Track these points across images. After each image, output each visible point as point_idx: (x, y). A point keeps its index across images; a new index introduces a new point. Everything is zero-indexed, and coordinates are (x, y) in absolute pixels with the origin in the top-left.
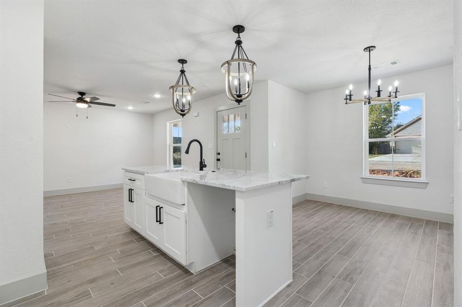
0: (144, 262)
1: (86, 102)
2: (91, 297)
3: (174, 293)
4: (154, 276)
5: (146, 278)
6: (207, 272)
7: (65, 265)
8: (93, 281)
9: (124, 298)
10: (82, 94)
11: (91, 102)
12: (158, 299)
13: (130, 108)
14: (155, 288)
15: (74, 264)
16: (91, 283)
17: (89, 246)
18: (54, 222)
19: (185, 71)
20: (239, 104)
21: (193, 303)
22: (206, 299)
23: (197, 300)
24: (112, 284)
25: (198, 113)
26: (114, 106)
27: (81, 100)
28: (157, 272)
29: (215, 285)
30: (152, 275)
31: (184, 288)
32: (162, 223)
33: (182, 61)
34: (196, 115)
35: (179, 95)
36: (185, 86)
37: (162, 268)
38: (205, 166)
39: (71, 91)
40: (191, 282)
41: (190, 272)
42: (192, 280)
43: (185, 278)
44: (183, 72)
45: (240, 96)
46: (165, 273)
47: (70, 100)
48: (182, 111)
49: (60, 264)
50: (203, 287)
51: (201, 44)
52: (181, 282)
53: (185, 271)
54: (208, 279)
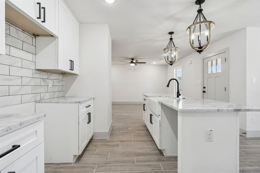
0: (144, 141)
1: (134, 63)
2: (119, 147)
3: (150, 161)
4: (145, 149)
5: (141, 149)
6: (173, 158)
7: (117, 132)
8: (122, 141)
9: (129, 153)
10: (132, 59)
11: (136, 63)
12: (142, 160)
13: (154, 63)
14: (143, 155)
15: (119, 133)
16: (122, 142)
17: (127, 127)
18: (120, 114)
19: (172, 39)
20: (200, 53)
21: (157, 170)
22: (164, 172)
23: (159, 170)
24: (128, 145)
25: (191, 61)
26: (145, 63)
27: (132, 62)
28: (147, 148)
29: (173, 167)
30: (145, 148)
31: (156, 161)
32: (152, 123)
33: (171, 33)
34: (190, 63)
35: (169, 53)
36: (173, 47)
37: (150, 147)
38: (180, 95)
39: (128, 59)
40: (161, 159)
41: (163, 154)
42: (162, 159)
43: (158, 156)
44: (171, 39)
45: (200, 48)
46: (151, 150)
47: (127, 63)
48: (171, 62)
49: (115, 131)
50: (166, 165)
51: (178, 20)
52: (156, 157)
53: (161, 152)
54: (170, 162)
